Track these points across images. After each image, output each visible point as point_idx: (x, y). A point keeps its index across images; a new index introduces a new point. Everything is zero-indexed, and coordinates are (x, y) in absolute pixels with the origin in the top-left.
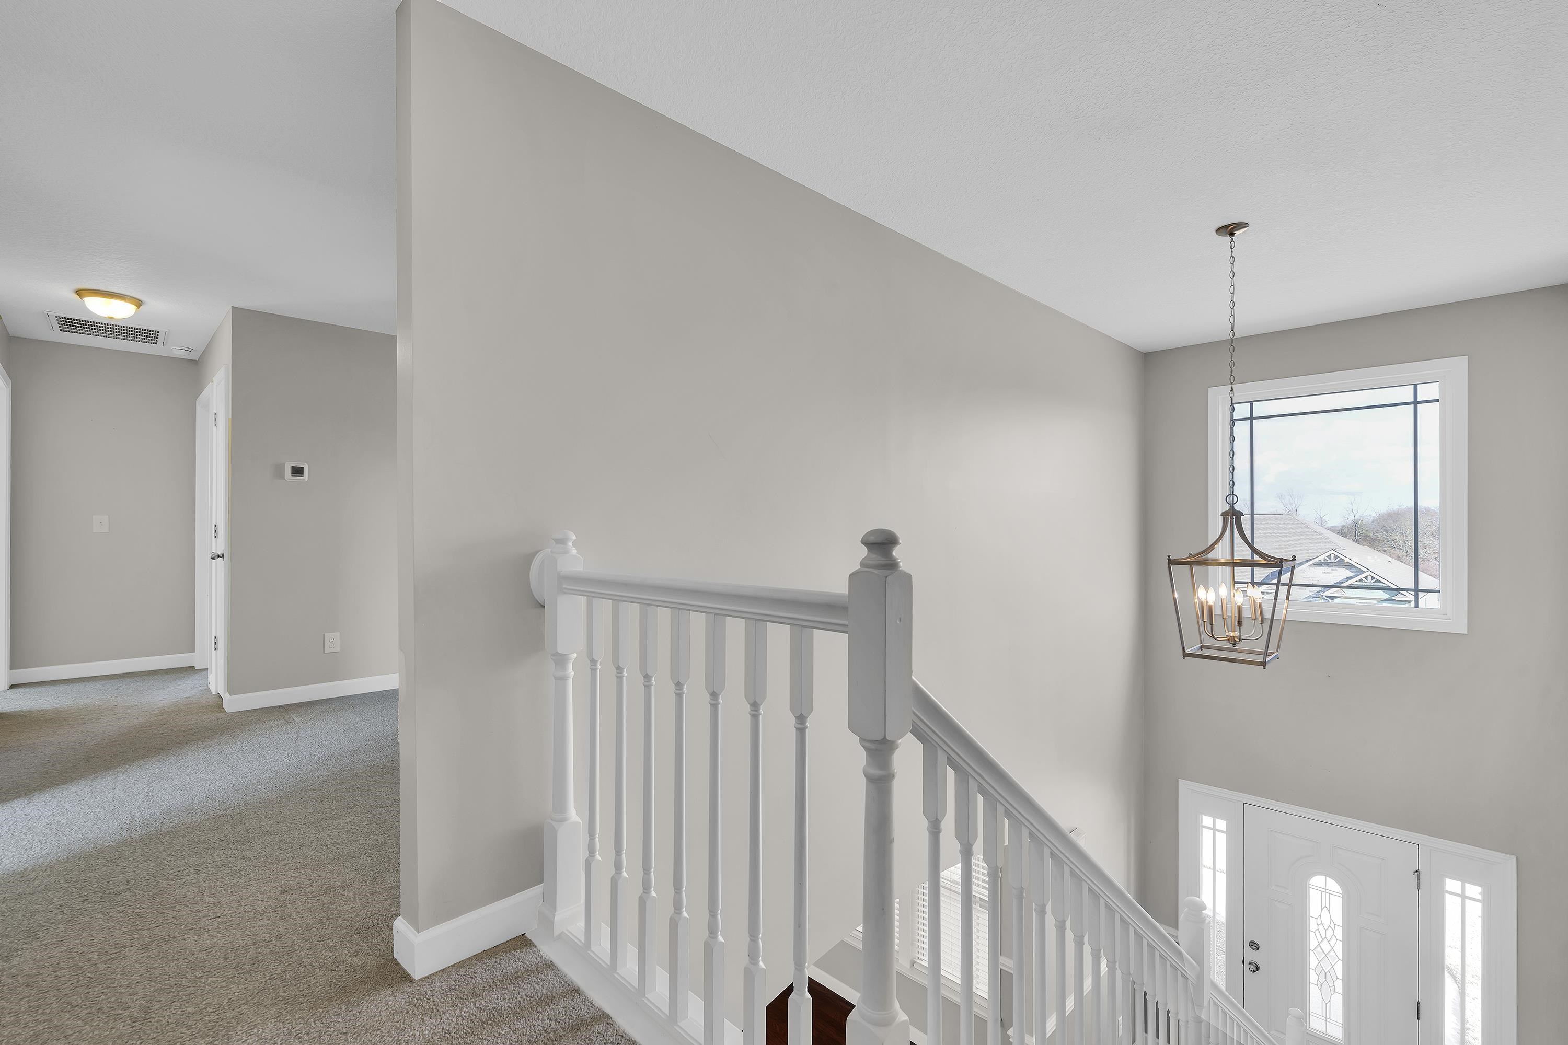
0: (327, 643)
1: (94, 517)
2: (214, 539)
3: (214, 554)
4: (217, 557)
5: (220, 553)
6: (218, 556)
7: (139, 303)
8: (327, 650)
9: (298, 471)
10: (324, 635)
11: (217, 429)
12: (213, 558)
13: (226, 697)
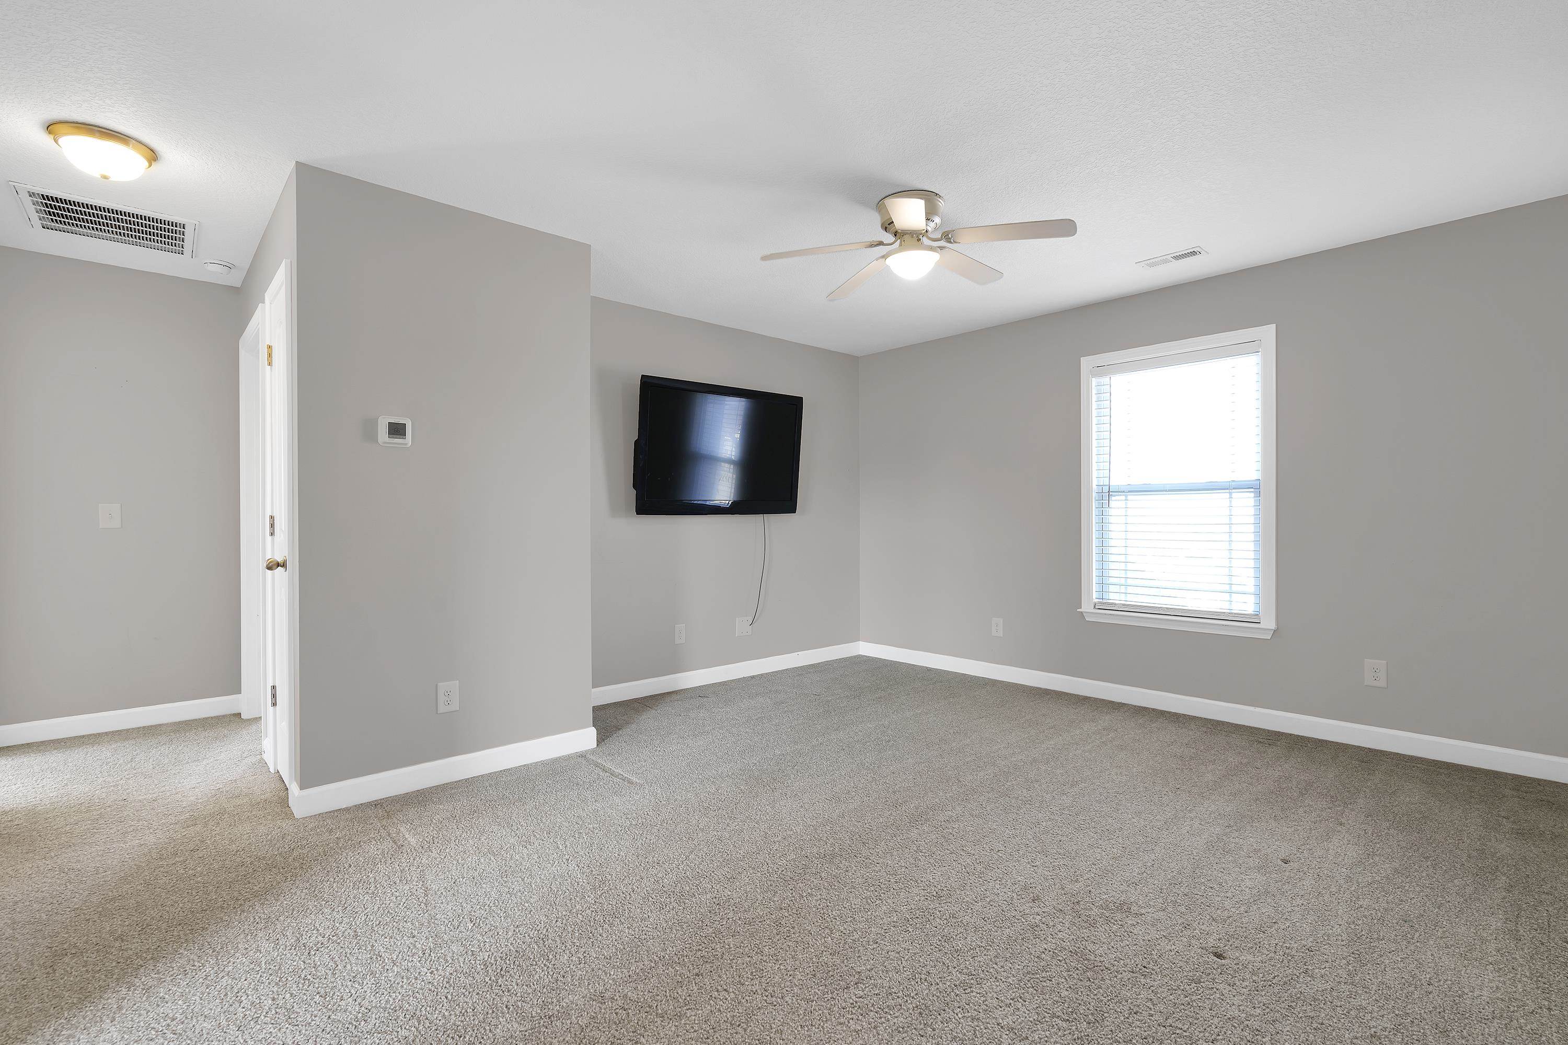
0: (442, 698)
1: (100, 505)
2: (269, 538)
3: (270, 563)
4: (276, 566)
5: (280, 559)
6: (278, 565)
7: (153, 156)
8: (442, 709)
9: (397, 430)
10: (437, 685)
11: (271, 369)
12: (269, 568)
13: (294, 789)
